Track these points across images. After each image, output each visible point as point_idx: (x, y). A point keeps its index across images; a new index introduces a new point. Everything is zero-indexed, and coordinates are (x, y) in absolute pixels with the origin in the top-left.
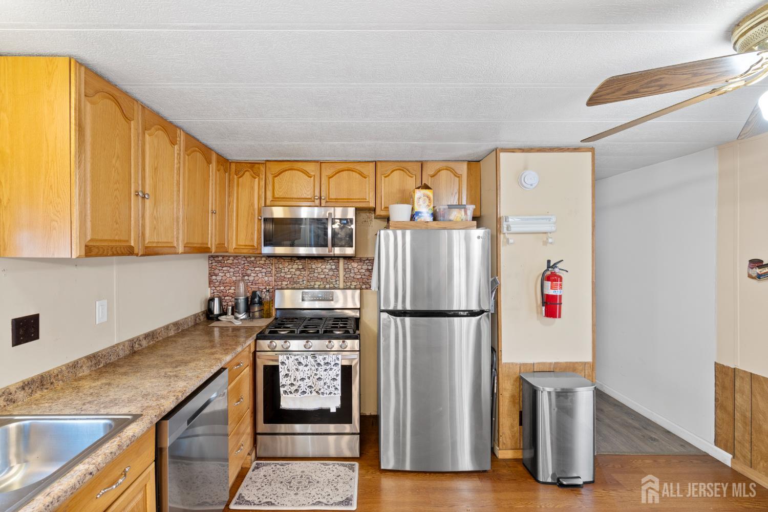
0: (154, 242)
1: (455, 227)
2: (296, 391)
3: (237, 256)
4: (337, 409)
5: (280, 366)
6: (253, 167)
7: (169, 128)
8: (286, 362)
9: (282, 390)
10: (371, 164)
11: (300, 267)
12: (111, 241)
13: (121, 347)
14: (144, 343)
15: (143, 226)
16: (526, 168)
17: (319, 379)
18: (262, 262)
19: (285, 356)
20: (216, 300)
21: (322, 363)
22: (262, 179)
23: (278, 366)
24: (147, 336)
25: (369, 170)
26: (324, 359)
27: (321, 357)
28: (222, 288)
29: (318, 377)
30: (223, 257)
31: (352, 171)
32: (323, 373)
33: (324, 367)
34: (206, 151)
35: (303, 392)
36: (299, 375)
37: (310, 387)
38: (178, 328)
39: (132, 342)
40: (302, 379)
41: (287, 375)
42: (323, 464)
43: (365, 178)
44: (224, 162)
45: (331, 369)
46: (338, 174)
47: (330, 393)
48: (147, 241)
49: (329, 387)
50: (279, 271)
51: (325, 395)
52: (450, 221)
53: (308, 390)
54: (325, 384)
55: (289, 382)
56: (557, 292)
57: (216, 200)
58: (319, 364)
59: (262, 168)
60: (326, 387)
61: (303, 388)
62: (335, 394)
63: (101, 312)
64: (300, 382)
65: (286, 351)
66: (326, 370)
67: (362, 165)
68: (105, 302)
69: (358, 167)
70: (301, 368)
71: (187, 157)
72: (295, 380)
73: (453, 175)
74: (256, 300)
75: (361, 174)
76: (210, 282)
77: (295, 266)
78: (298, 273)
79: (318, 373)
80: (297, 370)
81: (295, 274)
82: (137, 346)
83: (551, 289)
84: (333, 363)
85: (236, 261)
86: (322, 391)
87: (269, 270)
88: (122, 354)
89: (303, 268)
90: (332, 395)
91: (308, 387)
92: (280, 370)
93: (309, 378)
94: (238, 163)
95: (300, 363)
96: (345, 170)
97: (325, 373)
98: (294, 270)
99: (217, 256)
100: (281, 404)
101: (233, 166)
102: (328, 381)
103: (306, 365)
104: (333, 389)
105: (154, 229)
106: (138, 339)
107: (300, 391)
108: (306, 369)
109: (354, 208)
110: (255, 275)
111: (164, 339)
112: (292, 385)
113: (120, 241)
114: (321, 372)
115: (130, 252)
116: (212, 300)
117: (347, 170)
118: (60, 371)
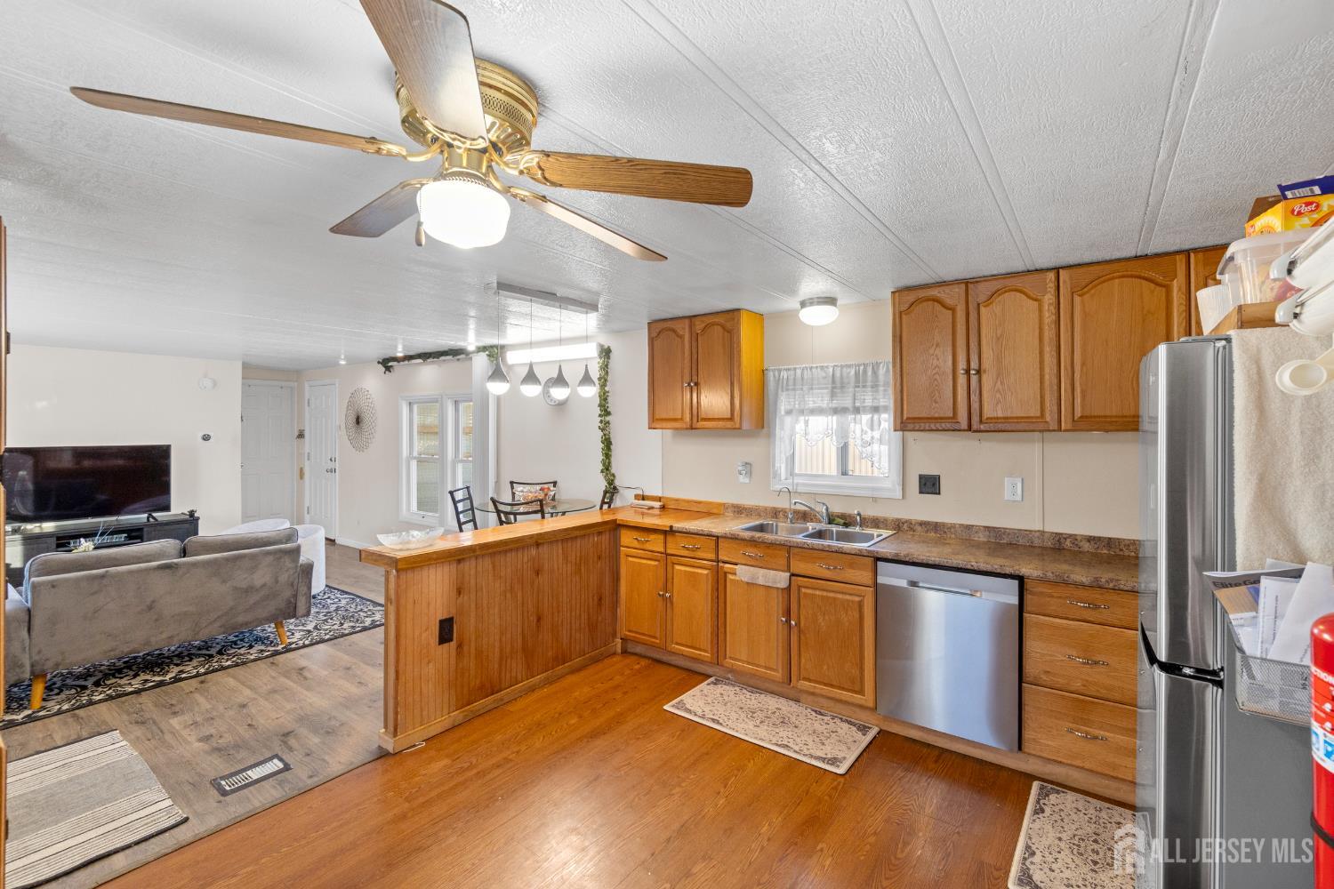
39: (1060, 537)
68: (1018, 480)
82: (1069, 543)
118: (953, 526)
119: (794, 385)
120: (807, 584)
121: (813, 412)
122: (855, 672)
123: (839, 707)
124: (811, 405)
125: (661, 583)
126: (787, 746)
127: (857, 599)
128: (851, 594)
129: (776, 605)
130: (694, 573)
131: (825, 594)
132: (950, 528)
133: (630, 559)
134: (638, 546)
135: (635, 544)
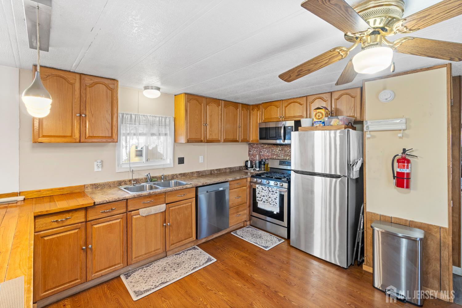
0: (210, 139)
1: (332, 129)
2: (261, 200)
3: (257, 144)
4: (277, 213)
5: (257, 189)
6: (257, 106)
7: (216, 101)
8: (259, 188)
9: (257, 199)
10: (304, 98)
11: (281, 149)
12: (194, 138)
13: (207, 171)
14: (216, 172)
15: (206, 134)
16: (384, 89)
17: (270, 197)
18: (266, 146)
19: (258, 185)
20: (249, 162)
21: (271, 191)
22: (260, 111)
23: (255, 189)
24: (217, 170)
25: (303, 101)
26: (272, 189)
27: (271, 188)
28: (252, 157)
29: (269, 196)
30: (253, 144)
31: (296, 102)
32: (271, 195)
33: (272, 193)
34: (235, 105)
35: (264, 201)
36: (263, 194)
37: (267, 200)
38: (231, 170)
39: (211, 171)
40: (264, 196)
41: (259, 193)
42: (270, 235)
43: (302, 105)
44: (246, 106)
45: (274, 194)
46: (289, 105)
47: (274, 205)
48: (208, 138)
49: (273, 202)
50: (272, 151)
51: (272, 205)
52: (331, 125)
53: (266, 201)
54: (272, 200)
55: (259, 196)
56: (405, 171)
57: (241, 122)
58: (269, 191)
59: (261, 107)
60: (272, 201)
61: (264, 200)
62: (276, 206)
63: (201, 160)
64: (263, 197)
65: (261, 184)
66: (272, 194)
67: (300, 99)
68: (202, 157)
69: (298, 100)
70: (263, 191)
71: (225, 109)
72: (261, 195)
73: (350, 97)
74: (263, 163)
75: (300, 104)
76: (249, 154)
77: (278, 149)
78: (279, 152)
79: (269, 194)
80: (262, 192)
81: (278, 153)
82: (213, 172)
83: (398, 168)
84: (275, 192)
85: (257, 146)
86: (270, 203)
87: (269, 150)
88: (207, 173)
89: (282, 150)
90: (275, 206)
91: (266, 200)
92: (257, 190)
93: (266, 196)
94: (253, 105)
95: (263, 189)
96: (293, 103)
97: (272, 195)
98: (278, 151)
99: (251, 144)
100: (258, 205)
101: (251, 107)
102: (273, 199)
103: (265, 190)
104: (275, 203)
105: (210, 134)
106: (213, 170)
107: (263, 201)
108: (265, 192)
109: (294, 121)
110: (263, 152)
111: (224, 172)
112: (260, 197)
113: (198, 138)
114: (270, 195)
115: (201, 141)
116: (247, 161)
117: (294, 102)
118: (188, 173)
119: (135, 122)
120: (171, 206)
121: (140, 134)
122: (190, 230)
123: (184, 247)
124: (140, 132)
125: (82, 242)
126: (196, 267)
127: (190, 204)
128: (188, 203)
129: (159, 220)
130: (110, 224)
131: (179, 206)
132: (188, 174)
133: (46, 238)
134: (57, 226)
135: (55, 225)
